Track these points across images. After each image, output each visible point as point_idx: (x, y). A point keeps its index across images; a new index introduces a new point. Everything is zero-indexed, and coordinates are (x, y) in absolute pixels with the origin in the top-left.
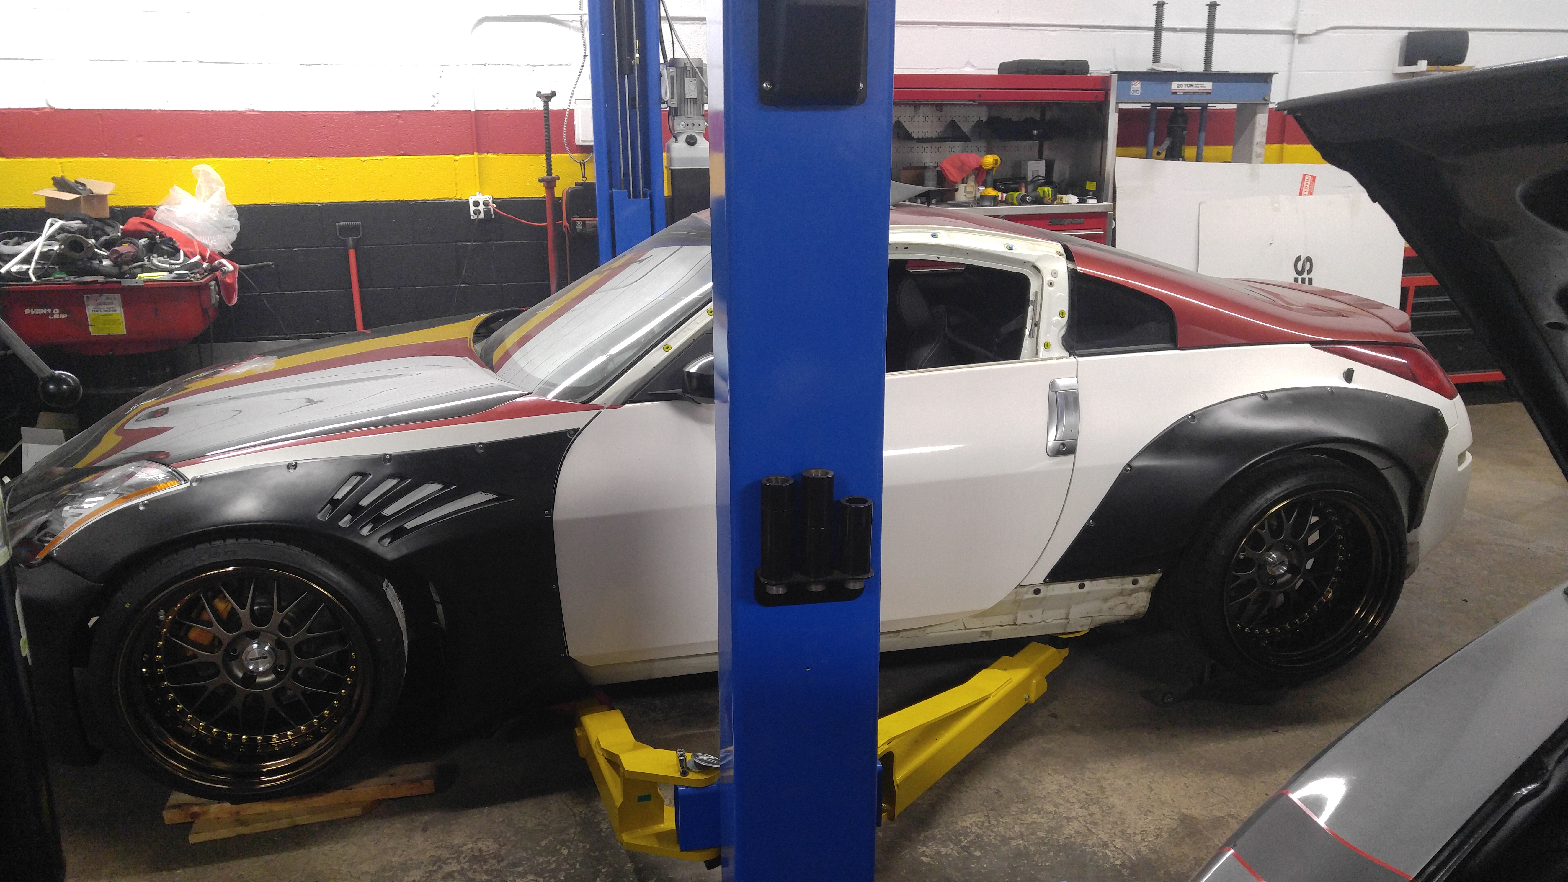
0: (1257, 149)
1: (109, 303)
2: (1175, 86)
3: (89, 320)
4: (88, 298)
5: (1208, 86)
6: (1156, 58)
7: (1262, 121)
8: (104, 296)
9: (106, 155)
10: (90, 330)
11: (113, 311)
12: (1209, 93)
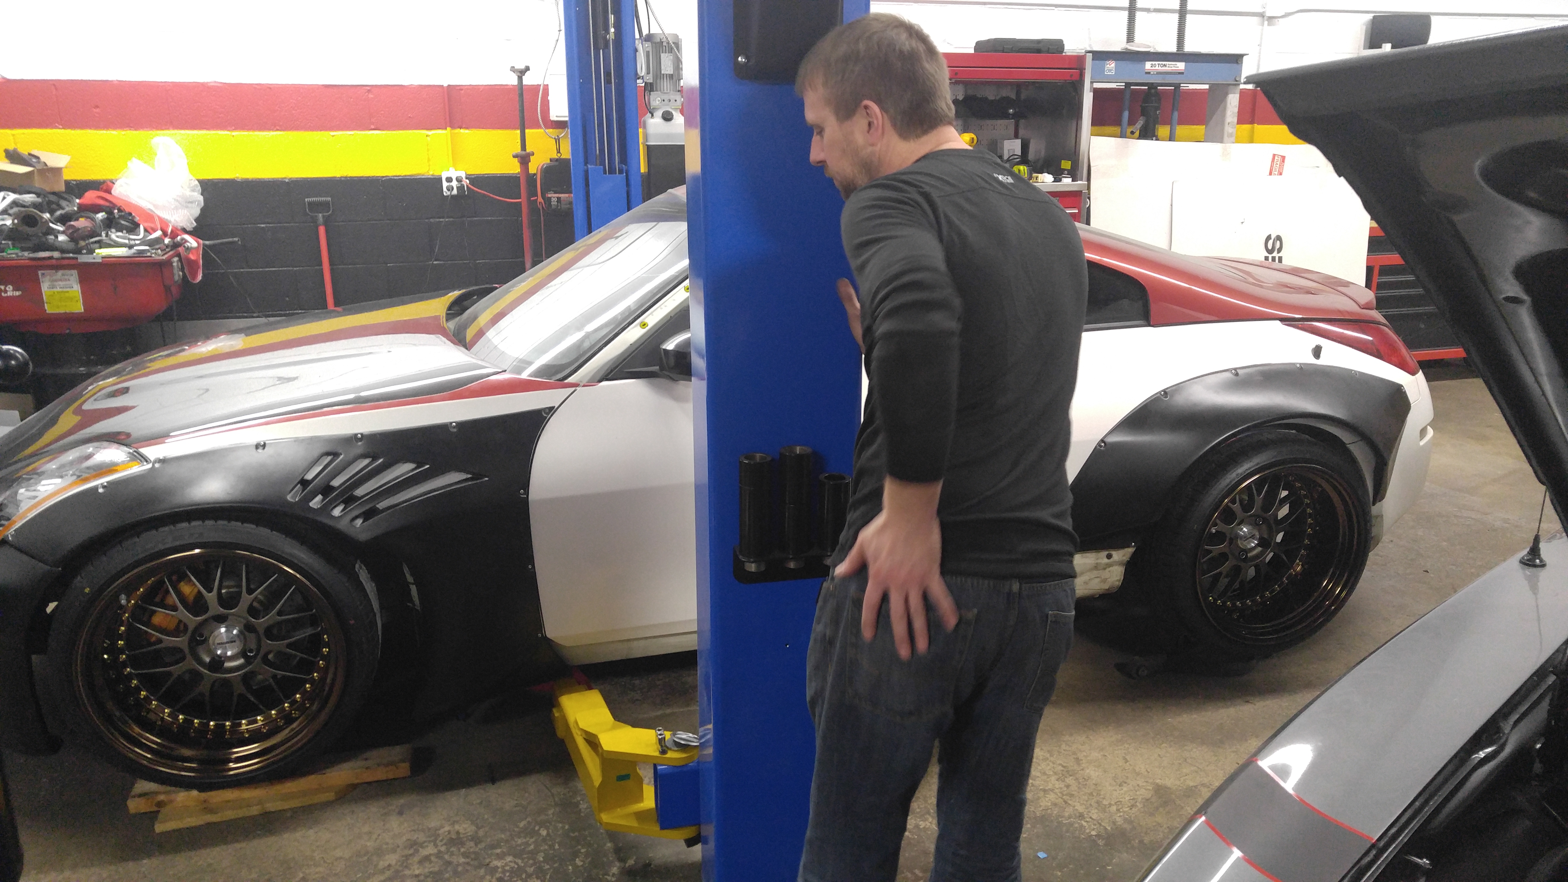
0: (1228, 129)
1: (66, 280)
2: (1148, 65)
3: (44, 298)
4: (43, 274)
5: (1181, 66)
6: (1130, 38)
7: (1233, 101)
8: (60, 273)
9: (61, 127)
10: (46, 308)
11: (70, 288)
12: (1182, 73)
